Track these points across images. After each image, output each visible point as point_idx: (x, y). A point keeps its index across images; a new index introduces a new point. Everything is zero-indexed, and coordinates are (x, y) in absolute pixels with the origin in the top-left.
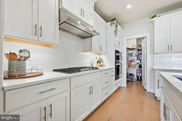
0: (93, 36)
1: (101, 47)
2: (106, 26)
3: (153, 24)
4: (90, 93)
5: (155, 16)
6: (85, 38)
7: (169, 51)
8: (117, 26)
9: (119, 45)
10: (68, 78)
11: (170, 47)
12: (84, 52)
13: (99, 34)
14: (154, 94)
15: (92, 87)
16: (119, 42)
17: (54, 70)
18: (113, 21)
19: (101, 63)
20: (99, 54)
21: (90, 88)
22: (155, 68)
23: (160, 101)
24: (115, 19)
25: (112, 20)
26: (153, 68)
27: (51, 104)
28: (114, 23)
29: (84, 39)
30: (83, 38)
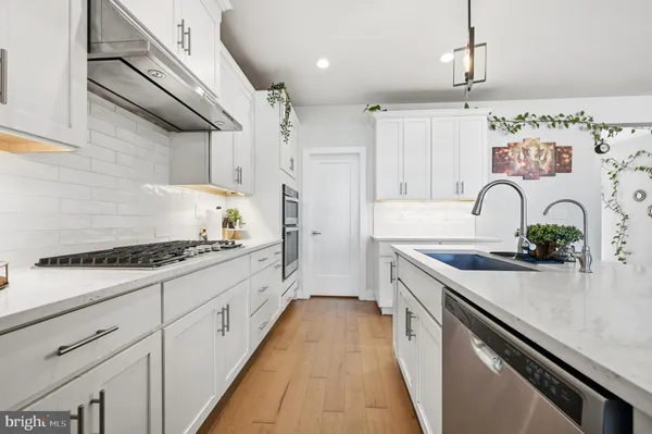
0: (219, 129)
1: (239, 171)
2: (253, 102)
3: (374, 126)
4: (223, 330)
5: (378, 107)
6: (180, 130)
7: (401, 197)
8: (289, 109)
9: (292, 168)
10: (152, 285)
11: (403, 186)
12: (172, 182)
13: (239, 127)
14: (375, 303)
15: (228, 309)
16: (292, 161)
17: (44, 263)
18: (276, 91)
19: (237, 228)
20: (225, 194)
21: (223, 313)
22: (376, 237)
23: (391, 316)
24: (281, 86)
25: (274, 88)
26: (372, 239)
27: (102, 394)
28: (279, 98)
29: (173, 133)
30: (171, 126)
